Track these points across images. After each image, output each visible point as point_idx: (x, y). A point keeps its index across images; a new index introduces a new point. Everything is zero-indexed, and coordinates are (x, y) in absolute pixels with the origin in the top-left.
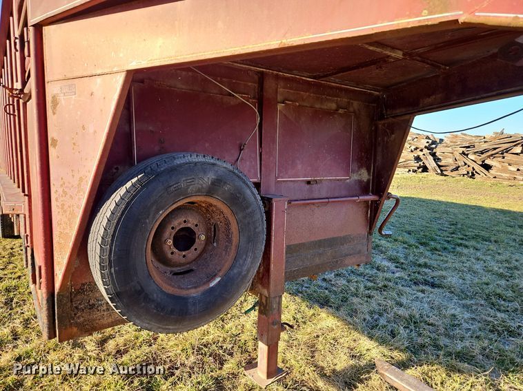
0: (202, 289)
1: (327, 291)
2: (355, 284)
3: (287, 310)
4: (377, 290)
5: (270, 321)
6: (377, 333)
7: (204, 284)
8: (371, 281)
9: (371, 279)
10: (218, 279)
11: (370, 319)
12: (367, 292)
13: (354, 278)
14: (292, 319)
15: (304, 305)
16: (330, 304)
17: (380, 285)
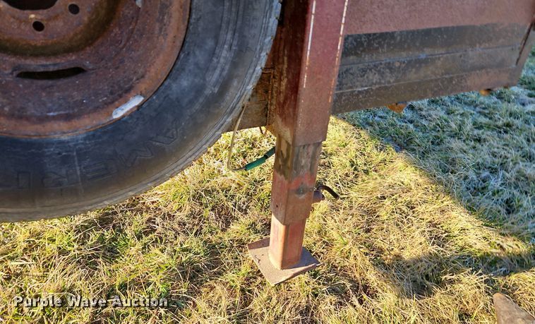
0: (88, 123)
1: (411, 126)
2: (459, 117)
3: (344, 150)
4: (493, 130)
5: (293, 187)
6: (485, 202)
7: (96, 109)
8: (485, 116)
9: (487, 112)
10: (135, 102)
11: (475, 177)
12: (476, 132)
13: (459, 109)
14: (348, 164)
15: (371, 144)
16: (412, 146)
17: (500, 123)
